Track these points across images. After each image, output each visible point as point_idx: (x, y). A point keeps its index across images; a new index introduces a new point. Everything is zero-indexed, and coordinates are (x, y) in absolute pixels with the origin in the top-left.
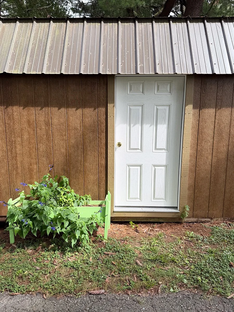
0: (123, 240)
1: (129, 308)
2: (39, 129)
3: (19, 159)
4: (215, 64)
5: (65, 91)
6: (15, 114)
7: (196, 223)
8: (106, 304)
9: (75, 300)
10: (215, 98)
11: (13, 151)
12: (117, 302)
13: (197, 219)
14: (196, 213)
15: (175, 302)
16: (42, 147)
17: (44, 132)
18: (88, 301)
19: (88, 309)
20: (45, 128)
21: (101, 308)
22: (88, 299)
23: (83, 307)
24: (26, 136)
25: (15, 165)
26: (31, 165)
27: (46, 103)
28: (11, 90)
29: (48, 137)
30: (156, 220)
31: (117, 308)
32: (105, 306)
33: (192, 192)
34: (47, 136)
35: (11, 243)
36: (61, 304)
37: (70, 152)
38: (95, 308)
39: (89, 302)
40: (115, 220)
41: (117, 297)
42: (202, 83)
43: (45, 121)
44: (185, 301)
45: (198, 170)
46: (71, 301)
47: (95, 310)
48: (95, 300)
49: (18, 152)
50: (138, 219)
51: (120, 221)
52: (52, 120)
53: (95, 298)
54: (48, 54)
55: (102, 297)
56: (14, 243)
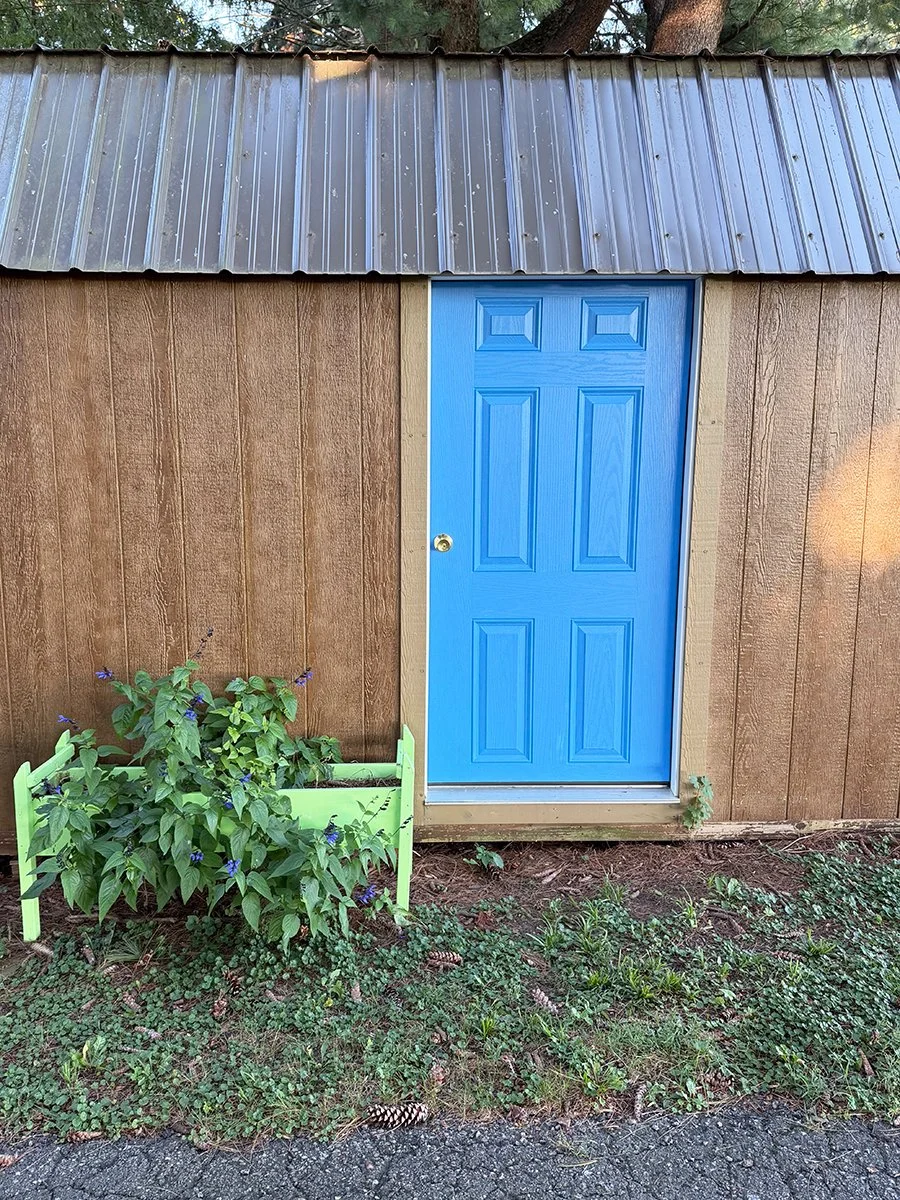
0: (470, 917)
1: (530, 1175)
2: (130, 488)
3: (49, 605)
4: (810, 235)
5: (234, 339)
6: (36, 428)
7: (741, 841)
8: (440, 1160)
9: (318, 1149)
10: (810, 362)
11: (28, 575)
12: (483, 1152)
13: (747, 828)
14: (740, 804)
15: (702, 1143)
16: (144, 557)
17: (150, 498)
18: (370, 1154)
19: (376, 1182)
20: (157, 481)
21: (423, 1177)
22: (369, 1146)
23: (357, 1177)
24: (78, 515)
25: (34, 630)
26: (98, 627)
27: (157, 387)
28: (19, 337)
29: (168, 516)
30: (587, 836)
31: (485, 1176)
32: (441, 1168)
33: (726, 723)
34: (161, 514)
35: (26, 938)
36: (269, 1169)
37: (252, 576)
38: (399, 1177)
39: (376, 1155)
40: (427, 838)
41: (479, 1133)
42: (763, 307)
43: (155, 456)
44: (738, 1140)
45: (750, 640)
46: (304, 1157)
47: (403, 1188)
48: (396, 1150)
49: (47, 579)
50: (521, 832)
51: (447, 841)
52: (183, 451)
53: (394, 1142)
54: (168, 195)
55: (422, 1137)
56: (38, 939)
